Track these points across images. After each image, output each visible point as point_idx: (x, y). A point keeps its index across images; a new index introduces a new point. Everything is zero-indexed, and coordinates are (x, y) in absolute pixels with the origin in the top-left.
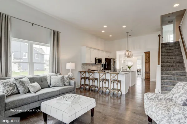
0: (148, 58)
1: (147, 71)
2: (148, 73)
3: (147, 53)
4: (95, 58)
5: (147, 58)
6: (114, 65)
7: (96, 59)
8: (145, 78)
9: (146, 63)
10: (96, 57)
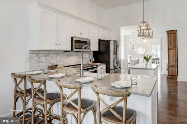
0: (173, 40)
1: (172, 63)
2: (173, 66)
3: (171, 33)
4: (72, 38)
5: (171, 41)
6: (116, 53)
7: (74, 39)
8: (168, 75)
9: (169, 49)
10: (73, 35)
